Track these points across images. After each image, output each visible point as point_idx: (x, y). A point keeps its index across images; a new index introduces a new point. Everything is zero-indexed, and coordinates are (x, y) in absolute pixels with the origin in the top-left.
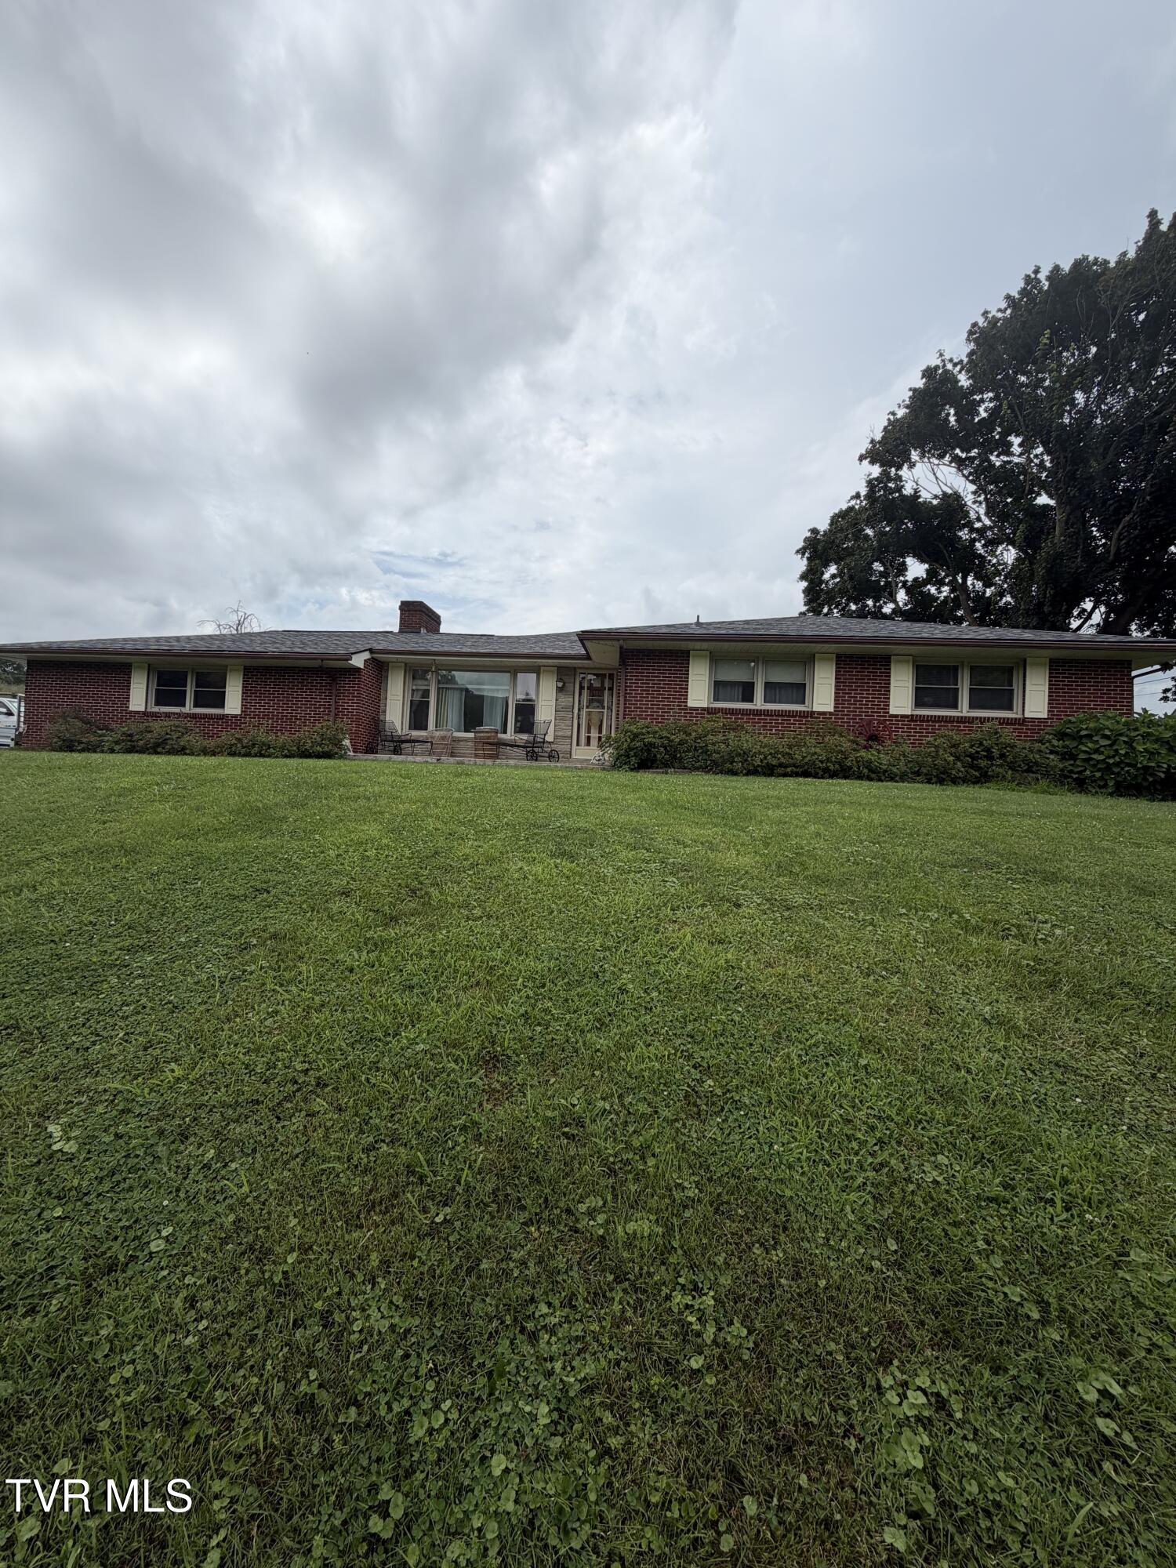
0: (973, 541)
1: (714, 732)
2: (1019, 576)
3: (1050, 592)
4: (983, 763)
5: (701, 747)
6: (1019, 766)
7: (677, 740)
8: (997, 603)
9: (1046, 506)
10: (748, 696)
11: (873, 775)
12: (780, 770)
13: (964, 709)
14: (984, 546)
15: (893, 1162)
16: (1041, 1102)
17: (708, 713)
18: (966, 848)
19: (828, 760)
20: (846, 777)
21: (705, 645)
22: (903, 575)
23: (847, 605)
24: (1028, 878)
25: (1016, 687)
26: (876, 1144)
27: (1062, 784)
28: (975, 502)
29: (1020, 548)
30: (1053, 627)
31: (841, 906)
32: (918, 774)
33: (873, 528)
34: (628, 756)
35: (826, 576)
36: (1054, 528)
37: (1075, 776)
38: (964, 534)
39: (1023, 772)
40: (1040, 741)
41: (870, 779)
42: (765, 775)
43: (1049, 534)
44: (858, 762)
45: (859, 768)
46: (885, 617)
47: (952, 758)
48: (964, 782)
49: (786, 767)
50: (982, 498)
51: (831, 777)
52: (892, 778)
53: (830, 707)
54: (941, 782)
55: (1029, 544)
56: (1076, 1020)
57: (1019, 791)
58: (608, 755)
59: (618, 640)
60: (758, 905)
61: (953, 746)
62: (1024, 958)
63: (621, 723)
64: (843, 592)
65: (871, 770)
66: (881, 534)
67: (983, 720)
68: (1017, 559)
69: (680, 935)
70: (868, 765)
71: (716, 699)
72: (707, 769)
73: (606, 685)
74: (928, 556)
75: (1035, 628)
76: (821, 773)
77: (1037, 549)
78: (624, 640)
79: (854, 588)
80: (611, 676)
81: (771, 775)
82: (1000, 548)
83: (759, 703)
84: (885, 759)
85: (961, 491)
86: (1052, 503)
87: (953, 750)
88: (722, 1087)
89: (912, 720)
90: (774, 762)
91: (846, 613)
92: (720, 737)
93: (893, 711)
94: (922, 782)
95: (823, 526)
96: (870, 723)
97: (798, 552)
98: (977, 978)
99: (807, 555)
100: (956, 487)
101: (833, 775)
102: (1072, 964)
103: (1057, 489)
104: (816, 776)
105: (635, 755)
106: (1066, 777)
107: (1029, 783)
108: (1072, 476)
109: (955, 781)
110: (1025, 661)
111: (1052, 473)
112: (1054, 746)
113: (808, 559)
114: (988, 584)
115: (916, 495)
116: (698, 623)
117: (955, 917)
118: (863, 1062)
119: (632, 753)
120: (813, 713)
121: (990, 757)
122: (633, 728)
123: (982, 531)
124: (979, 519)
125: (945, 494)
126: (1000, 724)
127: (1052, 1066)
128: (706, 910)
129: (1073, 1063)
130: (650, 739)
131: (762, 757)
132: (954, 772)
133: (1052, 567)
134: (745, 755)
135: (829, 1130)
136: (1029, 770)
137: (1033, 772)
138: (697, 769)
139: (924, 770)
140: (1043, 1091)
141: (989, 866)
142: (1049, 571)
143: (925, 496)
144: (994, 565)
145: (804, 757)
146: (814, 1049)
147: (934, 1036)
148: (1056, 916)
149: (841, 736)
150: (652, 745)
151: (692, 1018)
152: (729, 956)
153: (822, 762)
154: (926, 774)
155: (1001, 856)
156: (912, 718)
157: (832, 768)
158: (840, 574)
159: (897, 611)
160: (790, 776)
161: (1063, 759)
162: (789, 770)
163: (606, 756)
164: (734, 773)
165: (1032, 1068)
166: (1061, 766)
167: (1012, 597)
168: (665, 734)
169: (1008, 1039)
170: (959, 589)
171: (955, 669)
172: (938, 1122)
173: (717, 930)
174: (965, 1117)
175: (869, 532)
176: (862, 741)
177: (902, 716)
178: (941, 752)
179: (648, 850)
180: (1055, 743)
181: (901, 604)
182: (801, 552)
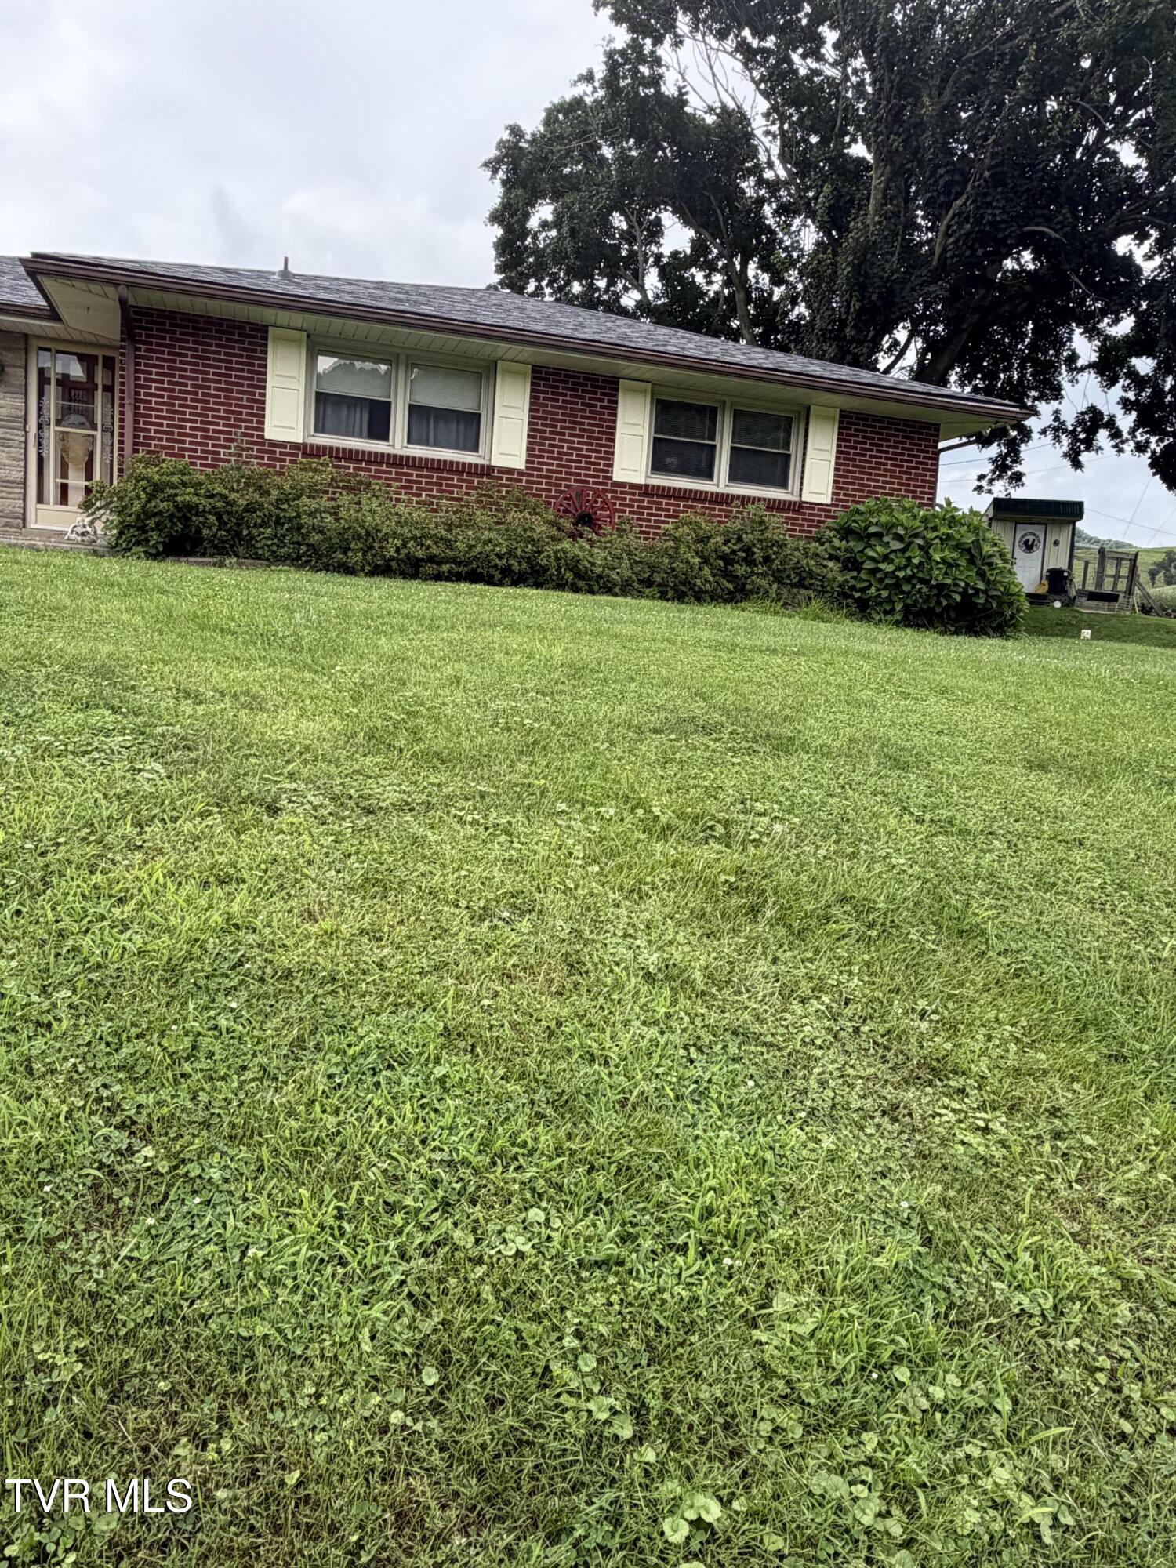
0: (761, 201)
1: (313, 492)
2: (819, 272)
3: (856, 305)
4: (740, 570)
5: (290, 520)
6: (788, 577)
7: (242, 502)
8: (786, 314)
9: (861, 161)
10: (379, 429)
11: (581, 583)
12: (430, 569)
13: (721, 482)
14: (776, 213)
15: (457, 1234)
16: (701, 1093)
17: (305, 454)
18: (679, 703)
19: (511, 553)
20: (538, 585)
21: (297, 319)
22: (657, 243)
23: (568, 283)
24: (756, 747)
25: (794, 451)
26: (436, 1210)
27: (840, 606)
28: (767, 133)
29: (822, 227)
30: (856, 363)
31: (461, 803)
32: (648, 583)
33: (612, 144)
34: (143, 529)
35: (533, 223)
36: (868, 200)
37: (857, 595)
38: (748, 186)
39: (793, 586)
40: (818, 540)
41: (576, 590)
42: (405, 576)
43: (860, 208)
44: (558, 559)
45: (559, 570)
46: (623, 312)
47: (696, 560)
48: (712, 599)
49: (440, 563)
50: (775, 128)
51: (515, 583)
52: (609, 590)
53: (519, 463)
54: (680, 597)
55: (834, 220)
56: (775, 961)
57: (784, 615)
58: (103, 526)
59: (116, 284)
60: (315, 808)
61: (700, 540)
62: (723, 871)
63: (128, 461)
64: (557, 254)
65: (578, 575)
66: (622, 158)
67: (744, 500)
68: (818, 244)
69: (142, 874)
70: (574, 565)
71: (320, 427)
72: (299, 561)
73: (99, 380)
74: (694, 215)
75: (832, 360)
76: (498, 576)
77: (843, 229)
78: (129, 285)
79: (577, 252)
80: (109, 363)
81: (414, 576)
82: (797, 221)
83: (398, 443)
84: (600, 556)
85: (746, 107)
86: (869, 157)
87: (700, 547)
88: (169, 1156)
89: (646, 494)
90: (420, 553)
91: (564, 297)
92: (325, 502)
93: (618, 475)
94: (653, 597)
95: (533, 125)
96: (581, 493)
97: (486, 164)
98: (651, 908)
99: (501, 175)
100: (740, 100)
101: (518, 580)
102: (784, 876)
103: (877, 134)
104: (490, 581)
105: (158, 527)
106: (846, 596)
107: (799, 605)
108: (896, 115)
109: (699, 597)
110: (808, 409)
111: (874, 105)
112: (834, 548)
113: (504, 183)
114: (777, 280)
115: (681, 101)
116: (285, 274)
117: (640, 812)
118: (439, 1071)
119: (151, 523)
120: (491, 468)
121: (750, 561)
122: (152, 472)
123: (774, 186)
124: (770, 165)
125: (724, 107)
126: (768, 508)
127: (728, 1035)
128: (209, 821)
129: (756, 1028)
130: (186, 496)
131: (399, 542)
132: (698, 582)
133: (860, 265)
134: (368, 538)
135: (360, 1201)
136: (801, 585)
137: (807, 588)
138: (279, 560)
139: (657, 578)
140: (707, 1076)
141: (706, 730)
142: (856, 269)
143: (695, 105)
144: (786, 249)
145: (471, 547)
146: (361, 1060)
147: (564, 1012)
148: (780, 803)
149: (534, 512)
150: (190, 508)
151: (134, 1031)
152: (235, 907)
153: (500, 556)
154: (659, 585)
155: (728, 713)
156: (646, 490)
157: (516, 567)
158: (557, 223)
159: (644, 307)
160: (448, 579)
161: (845, 568)
162: (445, 568)
163: (99, 526)
164: (348, 570)
165: (699, 1044)
166: (840, 579)
167: (808, 307)
168: (218, 488)
169: (675, 1002)
170: (735, 280)
171: (713, 411)
172: (543, 1153)
173: (222, 859)
174: (587, 1138)
175: (607, 151)
176: (567, 524)
177: (633, 486)
178: (683, 549)
179: (115, 710)
180: (837, 543)
181: (650, 295)
182: (493, 165)
